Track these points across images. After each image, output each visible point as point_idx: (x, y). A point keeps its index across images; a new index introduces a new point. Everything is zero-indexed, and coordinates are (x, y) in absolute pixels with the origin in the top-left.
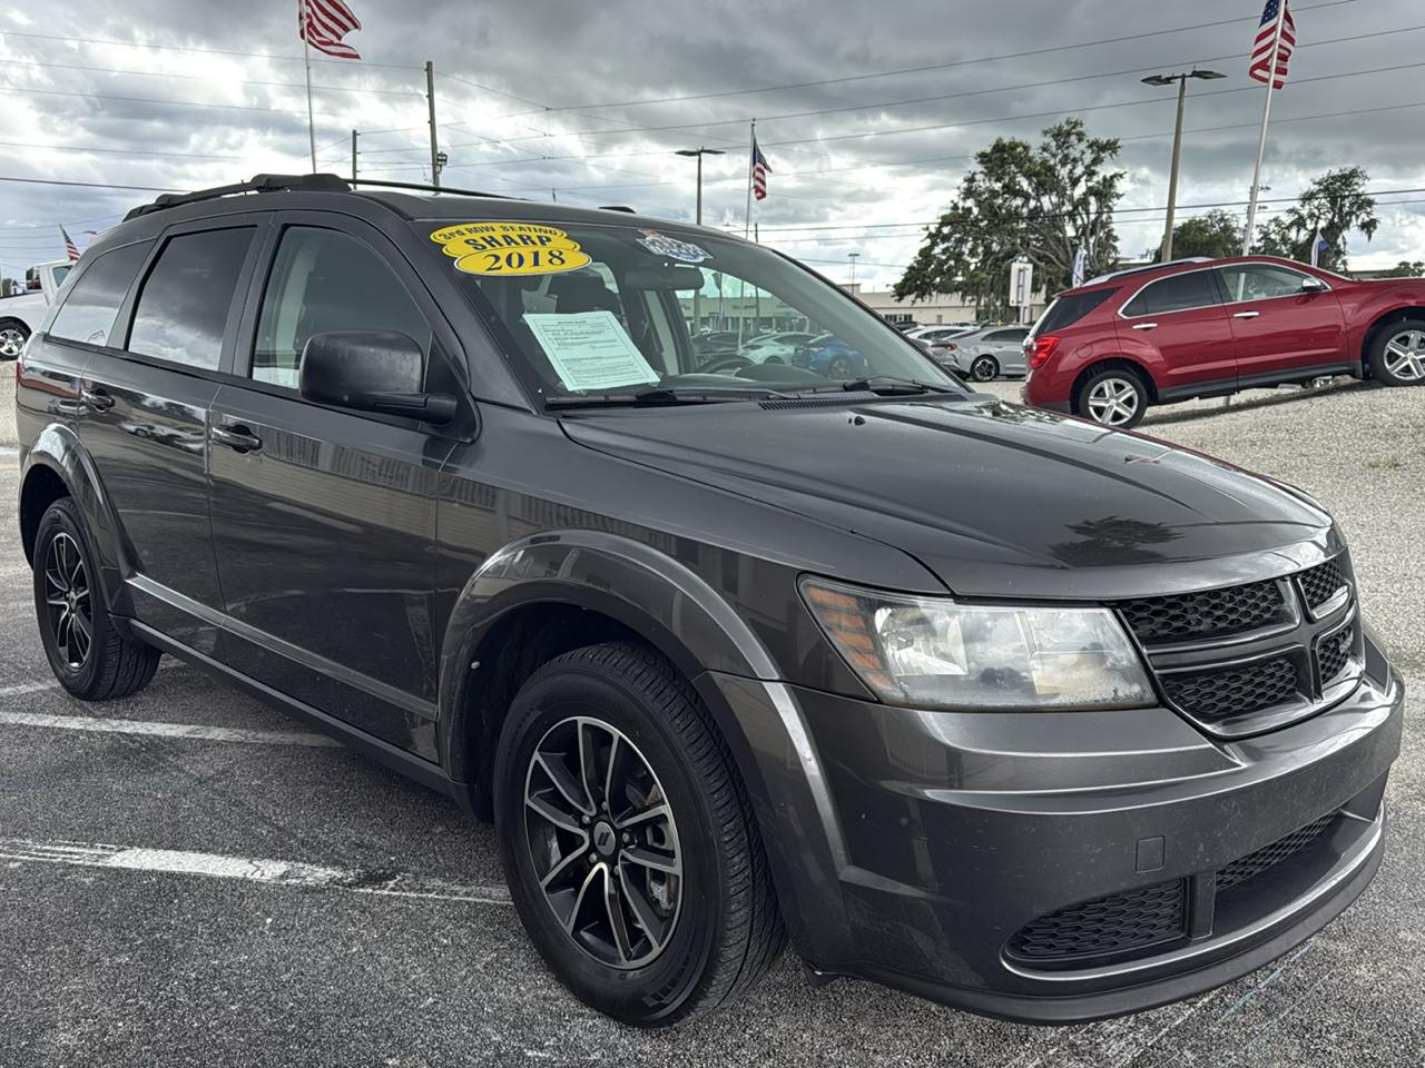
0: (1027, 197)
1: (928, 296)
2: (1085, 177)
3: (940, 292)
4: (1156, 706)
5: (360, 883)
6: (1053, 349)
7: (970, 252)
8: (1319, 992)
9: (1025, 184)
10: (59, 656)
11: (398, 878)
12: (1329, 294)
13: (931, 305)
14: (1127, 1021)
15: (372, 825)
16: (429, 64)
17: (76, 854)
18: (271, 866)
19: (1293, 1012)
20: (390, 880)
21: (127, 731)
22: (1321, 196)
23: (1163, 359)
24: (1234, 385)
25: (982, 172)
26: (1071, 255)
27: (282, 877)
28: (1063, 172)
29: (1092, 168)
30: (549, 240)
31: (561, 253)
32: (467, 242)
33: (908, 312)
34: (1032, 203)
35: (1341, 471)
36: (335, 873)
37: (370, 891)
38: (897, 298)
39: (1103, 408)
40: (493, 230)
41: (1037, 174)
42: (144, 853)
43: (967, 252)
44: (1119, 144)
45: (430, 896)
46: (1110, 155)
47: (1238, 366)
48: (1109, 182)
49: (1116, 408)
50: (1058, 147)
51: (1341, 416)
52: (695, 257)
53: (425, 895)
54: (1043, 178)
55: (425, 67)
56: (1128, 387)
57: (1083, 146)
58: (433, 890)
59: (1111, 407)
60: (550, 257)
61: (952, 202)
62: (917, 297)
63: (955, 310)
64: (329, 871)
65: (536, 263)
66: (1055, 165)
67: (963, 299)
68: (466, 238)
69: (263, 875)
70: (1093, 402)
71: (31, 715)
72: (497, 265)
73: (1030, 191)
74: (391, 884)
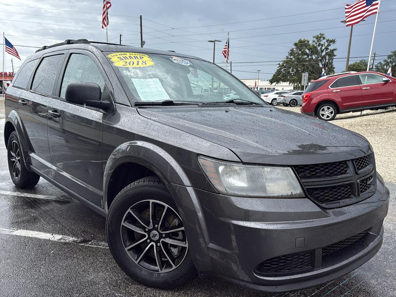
0: (308, 55)
1: (279, 83)
2: (325, 50)
3: (283, 82)
4: (305, 198)
5: (82, 242)
6: (310, 97)
7: (292, 71)
8: (358, 287)
9: (307, 51)
10: (13, 175)
11: (92, 241)
12: (391, 83)
13: (280, 85)
14: (297, 293)
15: (89, 226)
16: (141, 16)
17: (4, 231)
18: (57, 236)
19: (349, 292)
20: (90, 242)
21: (28, 196)
22: (394, 56)
23: (341, 101)
24: (362, 108)
25: (295, 48)
26: (321, 72)
27: (60, 240)
28: (319, 48)
29: (328, 47)
30: (143, 58)
31: (146, 62)
32: (118, 58)
33: (274, 87)
34: (310, 57)
35: (391, 134)
36: (75, 239)
37: (83, 244)
38: (270, 84)
39: (324, 114)
40: (127, 55)
41: (311, 49)
42: (23, 231)
43: (291, 70)
44: (335, 41)
45: (100, 247)
46: (333, 44)
47: (363, 103)
48: (332, 51)
49: (327, 114)
50: (318, 41)
51: (393, 118)
52: (187, 64)
53: (98, 247)
54: (313, 49)
55: (140, 17)
56: (331, 108)
57: (325, 41)
58: (101, 245)
59: (326, 114)
60: (142, 63)
61: (287, 56)
62: (276, 83)
63: (288, 87)
64: (73, 238)
65: (138, 64)
66: (317, 46)
67: (289, 84)
68: (118, 56)
69: (54, 239)
70: (321, 112)
71: (3, 191)
72: (126, 64)
73: (309, 53)
74: (90, 243)
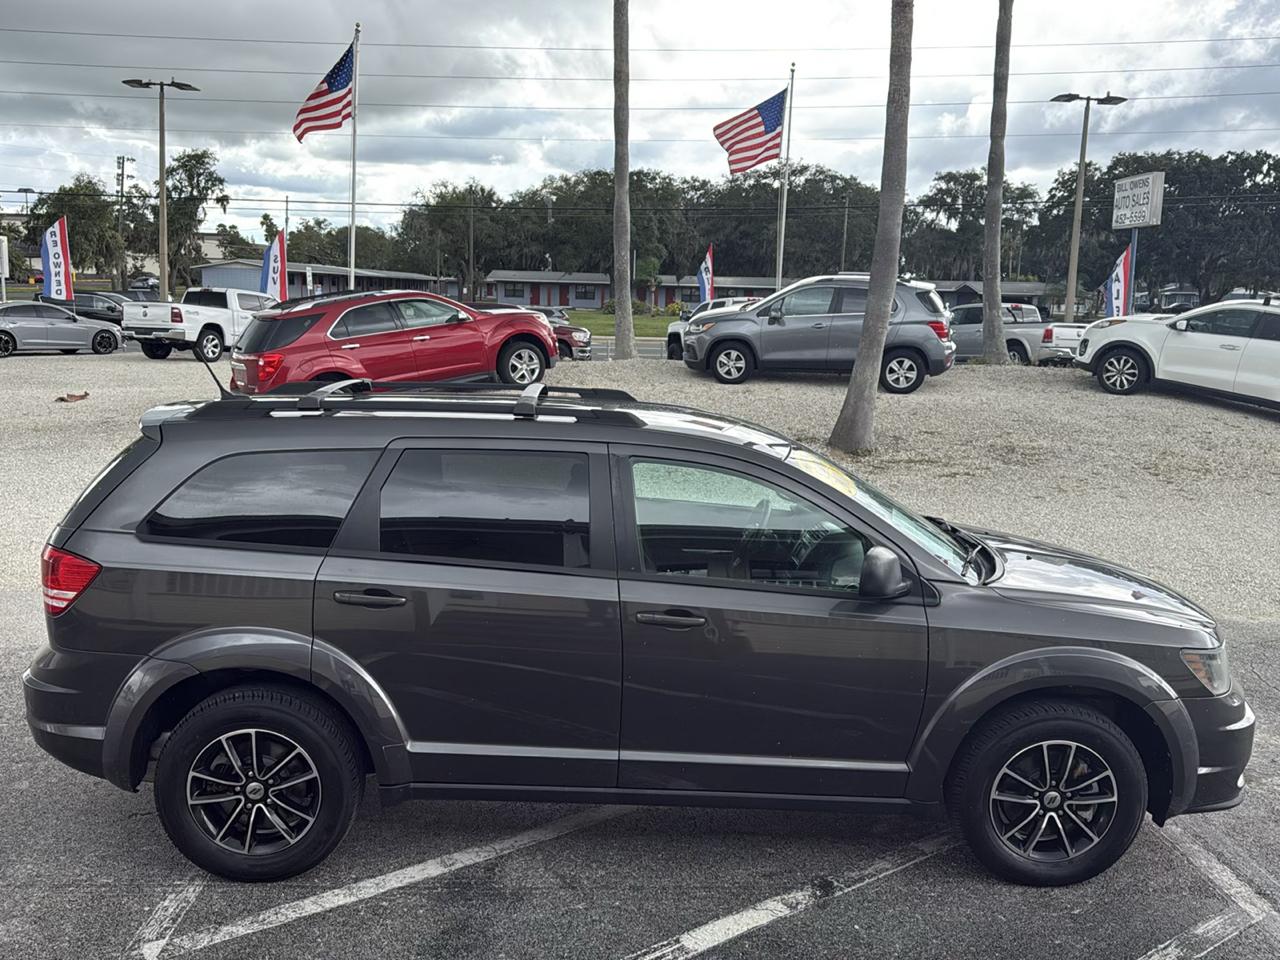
5: (826, 891)
6: (279, 364)
11: (832, 881)
18: (771, 906)
22: (181, 171)
27: (791, 907)
36: (804, 893)
37: (841, 893)
42: (694, 935)
53: (867, 882)
58: (862, 878)
64: (799, 893)
69: (781, 911)
74: (838, 884)
